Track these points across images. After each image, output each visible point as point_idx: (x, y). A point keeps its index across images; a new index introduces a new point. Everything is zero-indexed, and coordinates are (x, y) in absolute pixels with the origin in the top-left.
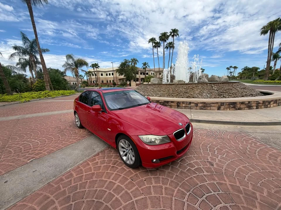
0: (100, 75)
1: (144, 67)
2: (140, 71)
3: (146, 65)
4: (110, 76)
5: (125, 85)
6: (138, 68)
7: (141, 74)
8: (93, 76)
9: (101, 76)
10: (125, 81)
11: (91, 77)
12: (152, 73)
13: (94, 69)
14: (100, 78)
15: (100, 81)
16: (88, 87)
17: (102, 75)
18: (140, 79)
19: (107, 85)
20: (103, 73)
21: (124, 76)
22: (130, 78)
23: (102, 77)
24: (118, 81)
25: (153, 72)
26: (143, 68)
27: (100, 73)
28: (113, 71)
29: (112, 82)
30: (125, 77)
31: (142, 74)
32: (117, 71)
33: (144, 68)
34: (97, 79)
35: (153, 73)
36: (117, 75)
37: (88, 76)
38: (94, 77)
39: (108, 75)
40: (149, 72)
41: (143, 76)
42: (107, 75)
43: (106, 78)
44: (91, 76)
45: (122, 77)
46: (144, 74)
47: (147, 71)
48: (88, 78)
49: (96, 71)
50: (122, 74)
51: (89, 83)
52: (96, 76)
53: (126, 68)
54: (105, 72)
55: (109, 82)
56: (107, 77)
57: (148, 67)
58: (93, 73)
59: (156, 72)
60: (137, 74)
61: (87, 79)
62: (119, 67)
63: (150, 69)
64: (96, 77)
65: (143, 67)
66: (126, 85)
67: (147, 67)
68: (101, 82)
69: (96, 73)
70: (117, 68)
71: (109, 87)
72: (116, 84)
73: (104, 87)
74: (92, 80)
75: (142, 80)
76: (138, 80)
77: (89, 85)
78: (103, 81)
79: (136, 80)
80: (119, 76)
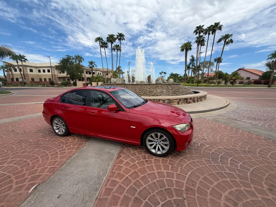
0: (29, 71)
1: (91, 66)
2: (85, 70)
3: (93, 64)
4: (44, 73)
5: (68, 85)
7: (87, 73)
8: (16, 70)
10: (67, 80)
11: (12, 73)
12: (99, 73)
13: (17, 62)
14: (28, 74)
15: (29, 78)
16: (6, 86)
17: (31, 71)
18: (86, 78)
19: (41, 84)
20: (33, 69)
21: (67, 74)
22: (76, 77)
23: (31, 73)
24: (57, 80)
25: (100, 72)
26: (89, 67)
27: (28, 69)
28: (51, 67)
29: (48, 80)
30: (69, 76)
31: (88, 73)
32: (57, 67)
33: (90, 67)
34: (24, 76)
35: (100, 73)
36: (56, 72)
37: (6, 71)
38: (18, 72)
39: (42, 71)
40: (96, 71)
41: (88, 76)
42: (39, 71)
43: (38, 75)
44: (11, 70)
45: (65, 75)
46: (90, 73)
47: (94, 70)
48: (6, 73)
49: (21, 66)
50: (63, 72)
51: (9, 80)
52: (22, 73)
53: (69, 65)
54: (36, 67)
55: (43, 80)
56: (40, 73)
57: (95, 66)
58: (16, 68)
59: (103, 72)
60: (83, 73)
61: (4, 75)
62: (59, 63)
63: (96, 69)
64: (21, 74)
65: (89, 65)
66: (69, 85)
67: (93, 66)
68: (31, 81)
69: (20, 67)
70: (57, 64)
71: (45, 86)
72: (54, 84)
73: (37, 86)
74: (13, 77)
75: (88, 80)
76: (84, 80)
77: (9, 84)
78: (33, 79)
79: (82, 80)
80: (60, 74)
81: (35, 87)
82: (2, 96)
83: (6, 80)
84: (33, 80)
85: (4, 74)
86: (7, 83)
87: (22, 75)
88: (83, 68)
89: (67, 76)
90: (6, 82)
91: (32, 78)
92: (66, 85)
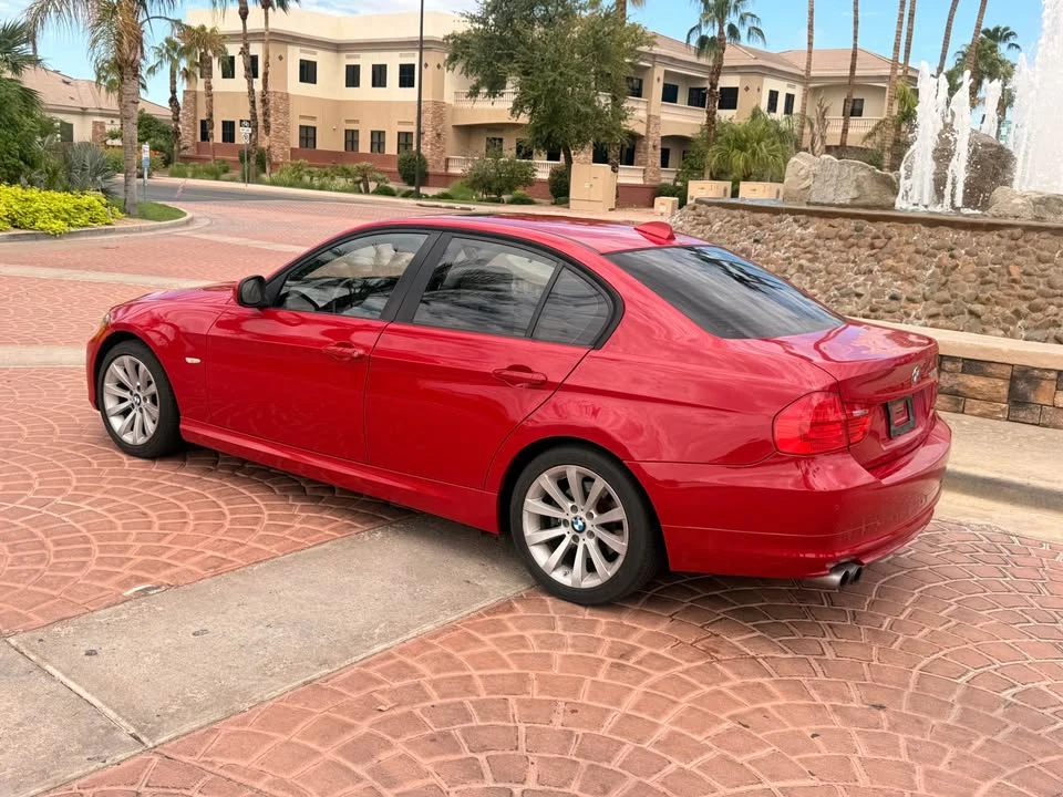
0: (294, 72)
1: (711, 32)
2: (659, 71)
3: (733, 19)
4: (379, 94)
5: (511, 189)
6: (651, 41)
7: (670, 95)
8: (228, 72)
9: (295, 86)
10: (509, 149)
11: (209, 87)
12: (773, 96)
13: (244, 14)
14: (286, 97)
15: (286, 126)
16: (173, 175)
17: (308, 72)
18: (654, 140)
19: (347, 173)
20: (321, 58)
21: (518, 107)
22: (573, 129)
23: (307, 89)
24: (450, 138)
25: (783, 88)
26: (694, 42)
27: (295, 55)
28: (421, 45)
29: (391, 148)
30: (524, 119)
31: (682, 96)
32: (458, 49)
33: (703, 41)
34: (264, 109)
35: (790, 98)
36: (449, 87)
37: (187, 75)
38: (239, 83)
39: (366, 76)
40: (753, 81)
41: (684, 120)
42: (353, 76)
43: (339, 105)
44: (207, 73)
45: (498, 108)
46: (697, 98)
47: (734, 70)
48: (182, 86)
49: (258, 36)
50: (495, 87)
51: (189, 135)
52: (258, 85)
53: (538, 30)
54: (337, 48)
55: (364, 146)
56: (352, 94)
57: (743, 32)
58: (233, 49)
59: (818, 89)
60: (638, 93)
61: (173, 100)
62: (473, 19)
63: (759, 55)
64: (251, 91)
65: (699, 27)
66: (520, 191)
67: (733, 31)
68: (296, 143)
69: (256, 49)
70: (462, 27)
71: (367, 191)
72: (427, 175)
73: (321, 188)
74: (211, 115)
75: (673, 159)
76: (638, 157)
77: (186, 159)
78: (311, 134)
79: (613, 153)
80: (467, 104)
81: (312, 187)
82: (140, 230)
83: (177, 133)
84: (311, 142)
85: (173, 92)
86: (180, 150)
87: (253, 103)
88: (645, 48)
89: (513, 121)
90: (175, 148)
91: (307, 127)
92: (500, 192)
